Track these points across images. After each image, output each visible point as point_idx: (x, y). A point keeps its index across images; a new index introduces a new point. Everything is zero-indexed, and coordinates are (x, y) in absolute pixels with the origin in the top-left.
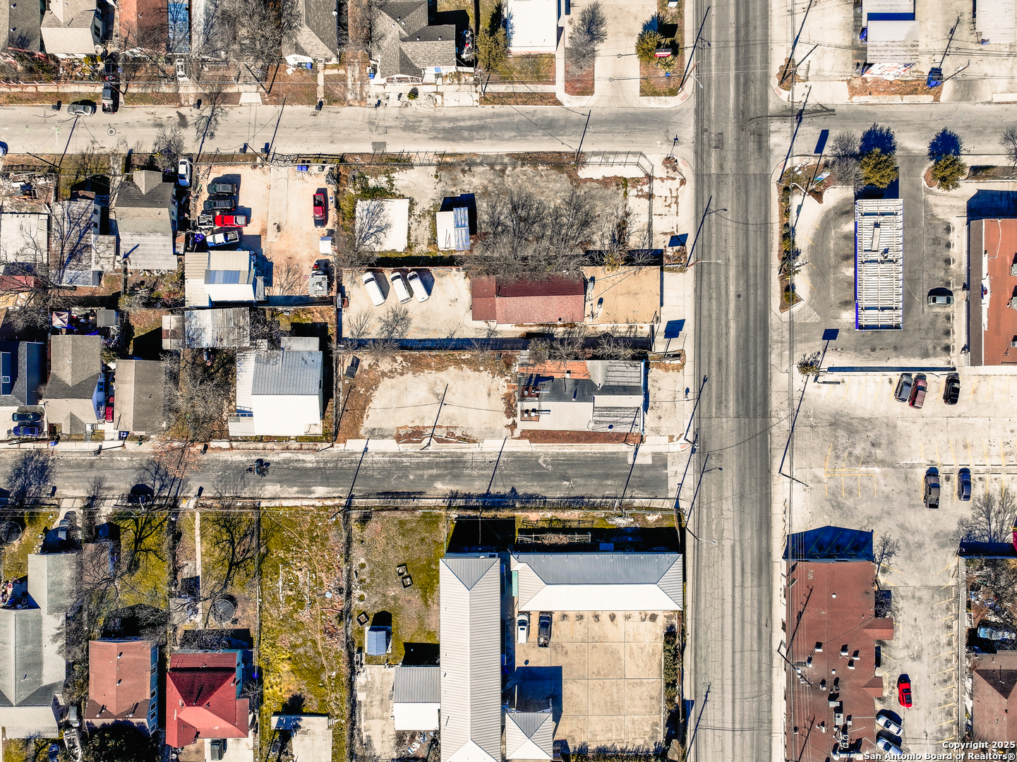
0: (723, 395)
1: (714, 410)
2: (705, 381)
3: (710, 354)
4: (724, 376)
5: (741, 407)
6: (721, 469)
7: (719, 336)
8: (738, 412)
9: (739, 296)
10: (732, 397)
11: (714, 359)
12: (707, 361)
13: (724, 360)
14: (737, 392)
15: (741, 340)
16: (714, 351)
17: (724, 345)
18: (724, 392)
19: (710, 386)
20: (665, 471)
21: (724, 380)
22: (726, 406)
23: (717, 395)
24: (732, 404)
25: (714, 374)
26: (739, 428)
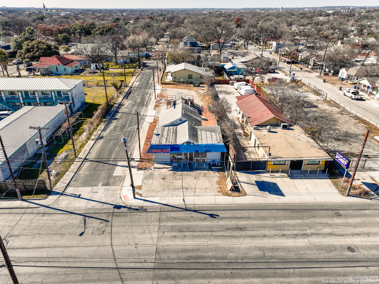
0: (191, 234)
1: (170, 224)
2: (211, 215)
3: (249, 218)
4: (220, 234)
5: (173, 256)
6: (81, 235)
7: (279, 228)
8: (165, 251)
9: (350, 249)
10: (189, 243)
11: (242, 223)
12: (238, 216)
13: (244, 233)
14: (198, 250)
15: (282, 254)
16: (254, 222)
17: (266, 232)
18: (196, 234)
19: (205, 219)
20: (100, 184)
21: (214, 234)
22: (175, 237)
23: (191, 226)
24: (179, 243)
25: (222, 223)
26: (139, 254)
